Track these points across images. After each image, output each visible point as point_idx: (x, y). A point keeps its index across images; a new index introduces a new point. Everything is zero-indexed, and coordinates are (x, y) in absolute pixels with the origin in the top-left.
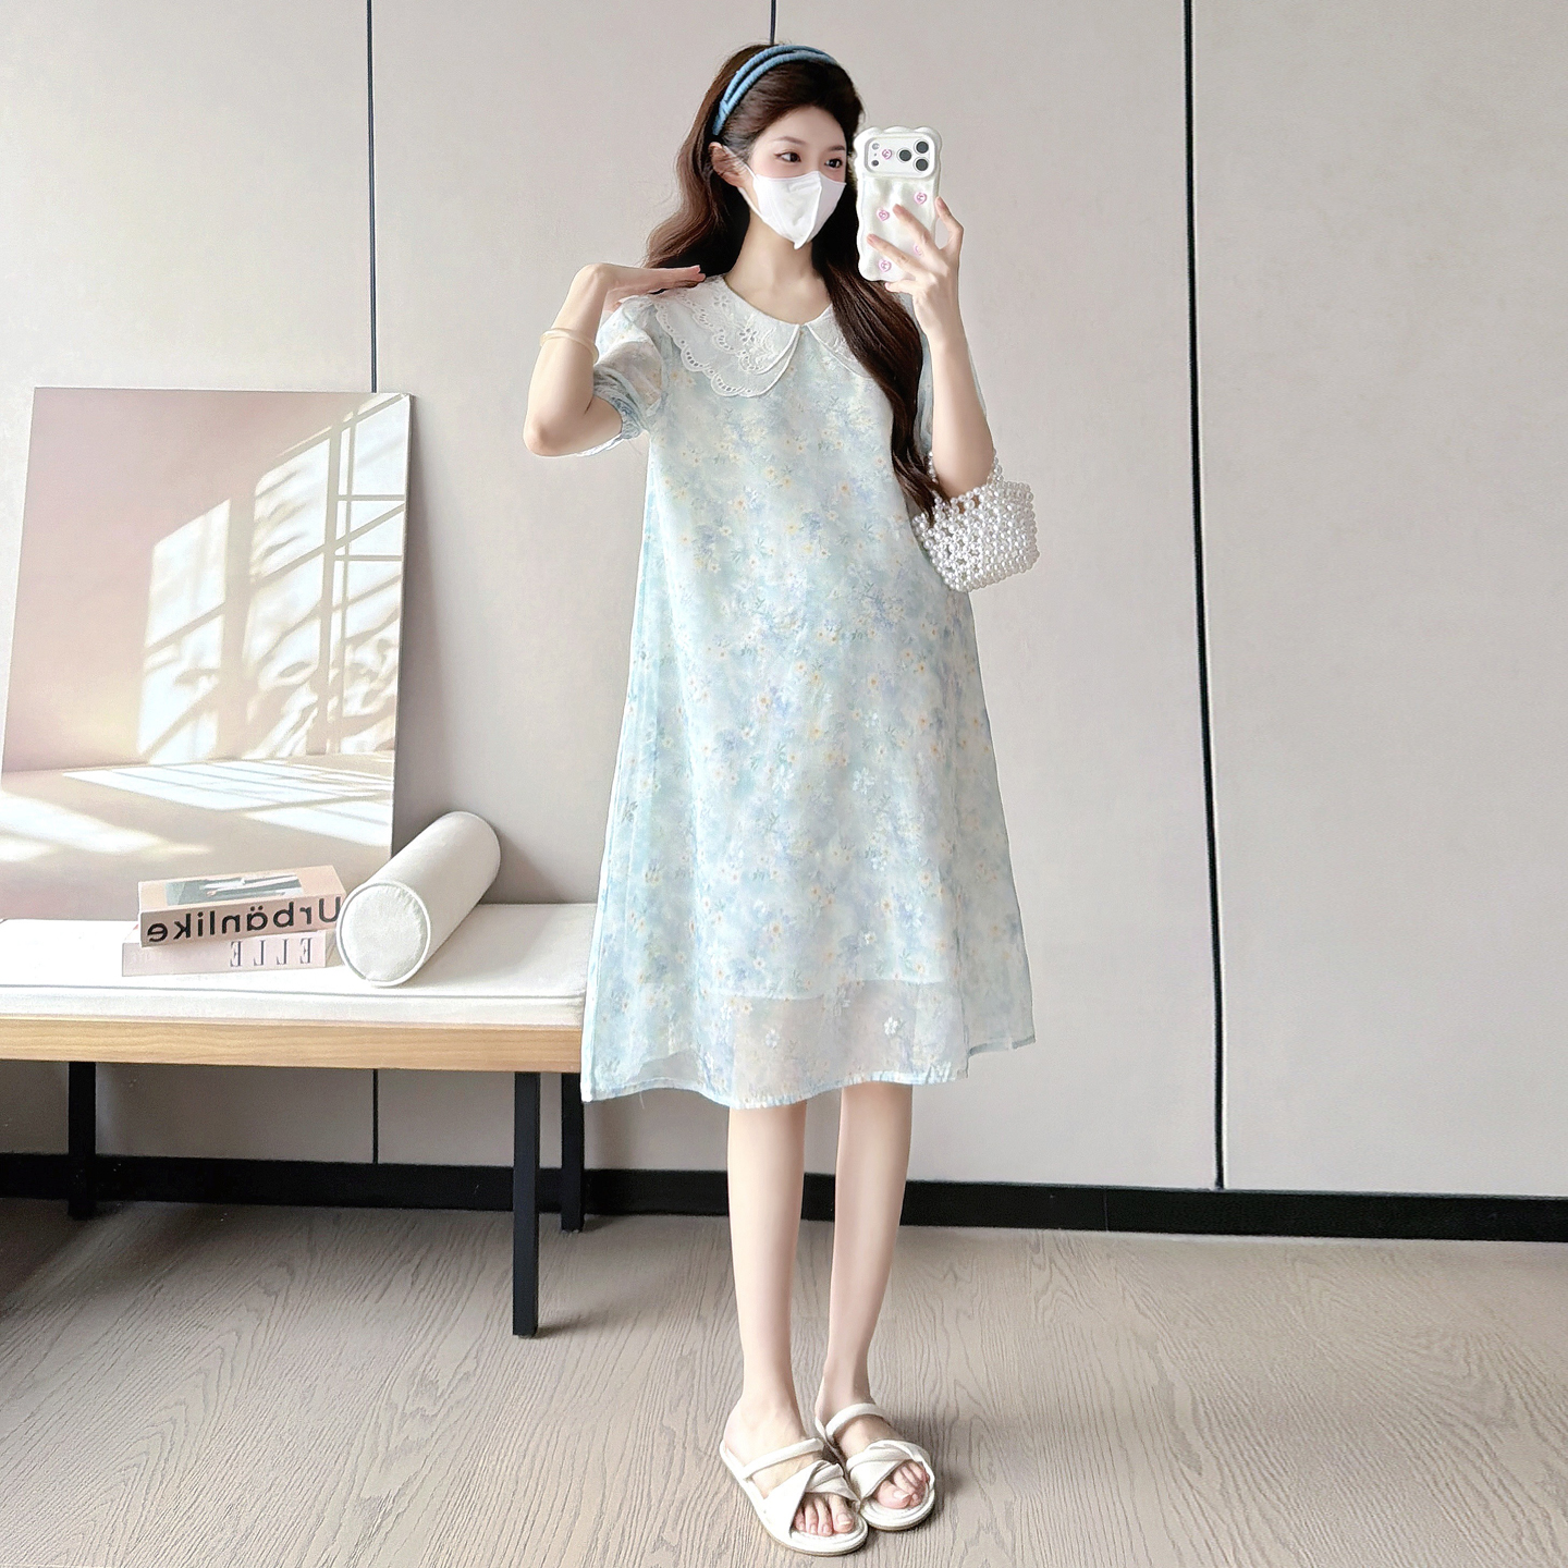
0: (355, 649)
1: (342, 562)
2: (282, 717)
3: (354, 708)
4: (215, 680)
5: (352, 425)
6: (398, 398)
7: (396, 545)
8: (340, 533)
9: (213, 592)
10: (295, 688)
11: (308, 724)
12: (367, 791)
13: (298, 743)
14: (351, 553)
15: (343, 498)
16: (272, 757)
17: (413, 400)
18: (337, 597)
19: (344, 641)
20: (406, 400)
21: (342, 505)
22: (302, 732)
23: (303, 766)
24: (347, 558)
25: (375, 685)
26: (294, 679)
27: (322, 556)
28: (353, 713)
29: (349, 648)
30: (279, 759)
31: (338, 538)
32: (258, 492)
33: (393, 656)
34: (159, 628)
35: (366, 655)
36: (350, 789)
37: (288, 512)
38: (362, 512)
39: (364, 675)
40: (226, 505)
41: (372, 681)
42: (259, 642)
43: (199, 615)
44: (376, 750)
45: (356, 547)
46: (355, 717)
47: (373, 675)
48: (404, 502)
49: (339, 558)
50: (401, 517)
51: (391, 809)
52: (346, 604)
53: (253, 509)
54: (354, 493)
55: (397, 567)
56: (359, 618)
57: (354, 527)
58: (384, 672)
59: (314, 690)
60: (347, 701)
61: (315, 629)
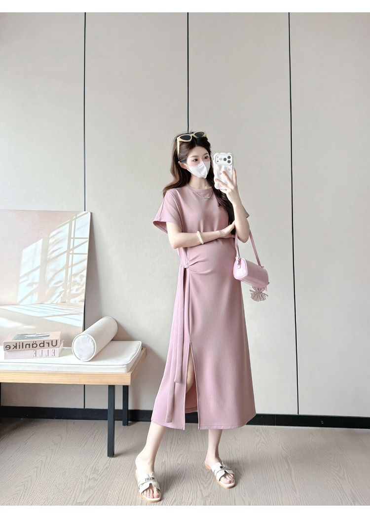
0: (74, 278)
1: (72, 255)
2: (54, 294)
3: (74, 292)
4: (37, 285)
5: (75, 219)
6: (87, 212)
7: (86, 250)
8: (71, 247)
9: (38, 263)
10: (59, 287)
11: (62, 295)
12: (76, 312)
13: (59, 300)
15: (72, 238)
16: (52, 303)
17: (91, 213)
18: (70, 264)
19: (71, 275)
20: (90, 213)
21: (72, 240)
22: (60, 297)
23: (60, 306)
25: (79, 286)
26: (57, 285)
27: (66, 253)
29: (73, 277)
30: (54, 304)
31: (71, 248)
32: (50, 236)
33: (84, 279)
34: (23, 271)
35: (77, 279)
36: (72, 311)
37: (58, 242)
38: (77, 242)
39: (76, 284)
40: (41, 240)
42: (49, 275)
43: (35, 268)
44: (79, 302)
45: (76, 251)
46: (74, 294)
47: (79, 284)
48: (88, 239)
50: (88, 243)
51: (83, 317)
52: (72, 265)
53: (49, 241)
54: (75, 237)
55: (86, 256)
56: (75, 269)
57: (75, 246)
58: (82, 283)
59: (63, 288)
60: (72, 290)
61: (64, 272)
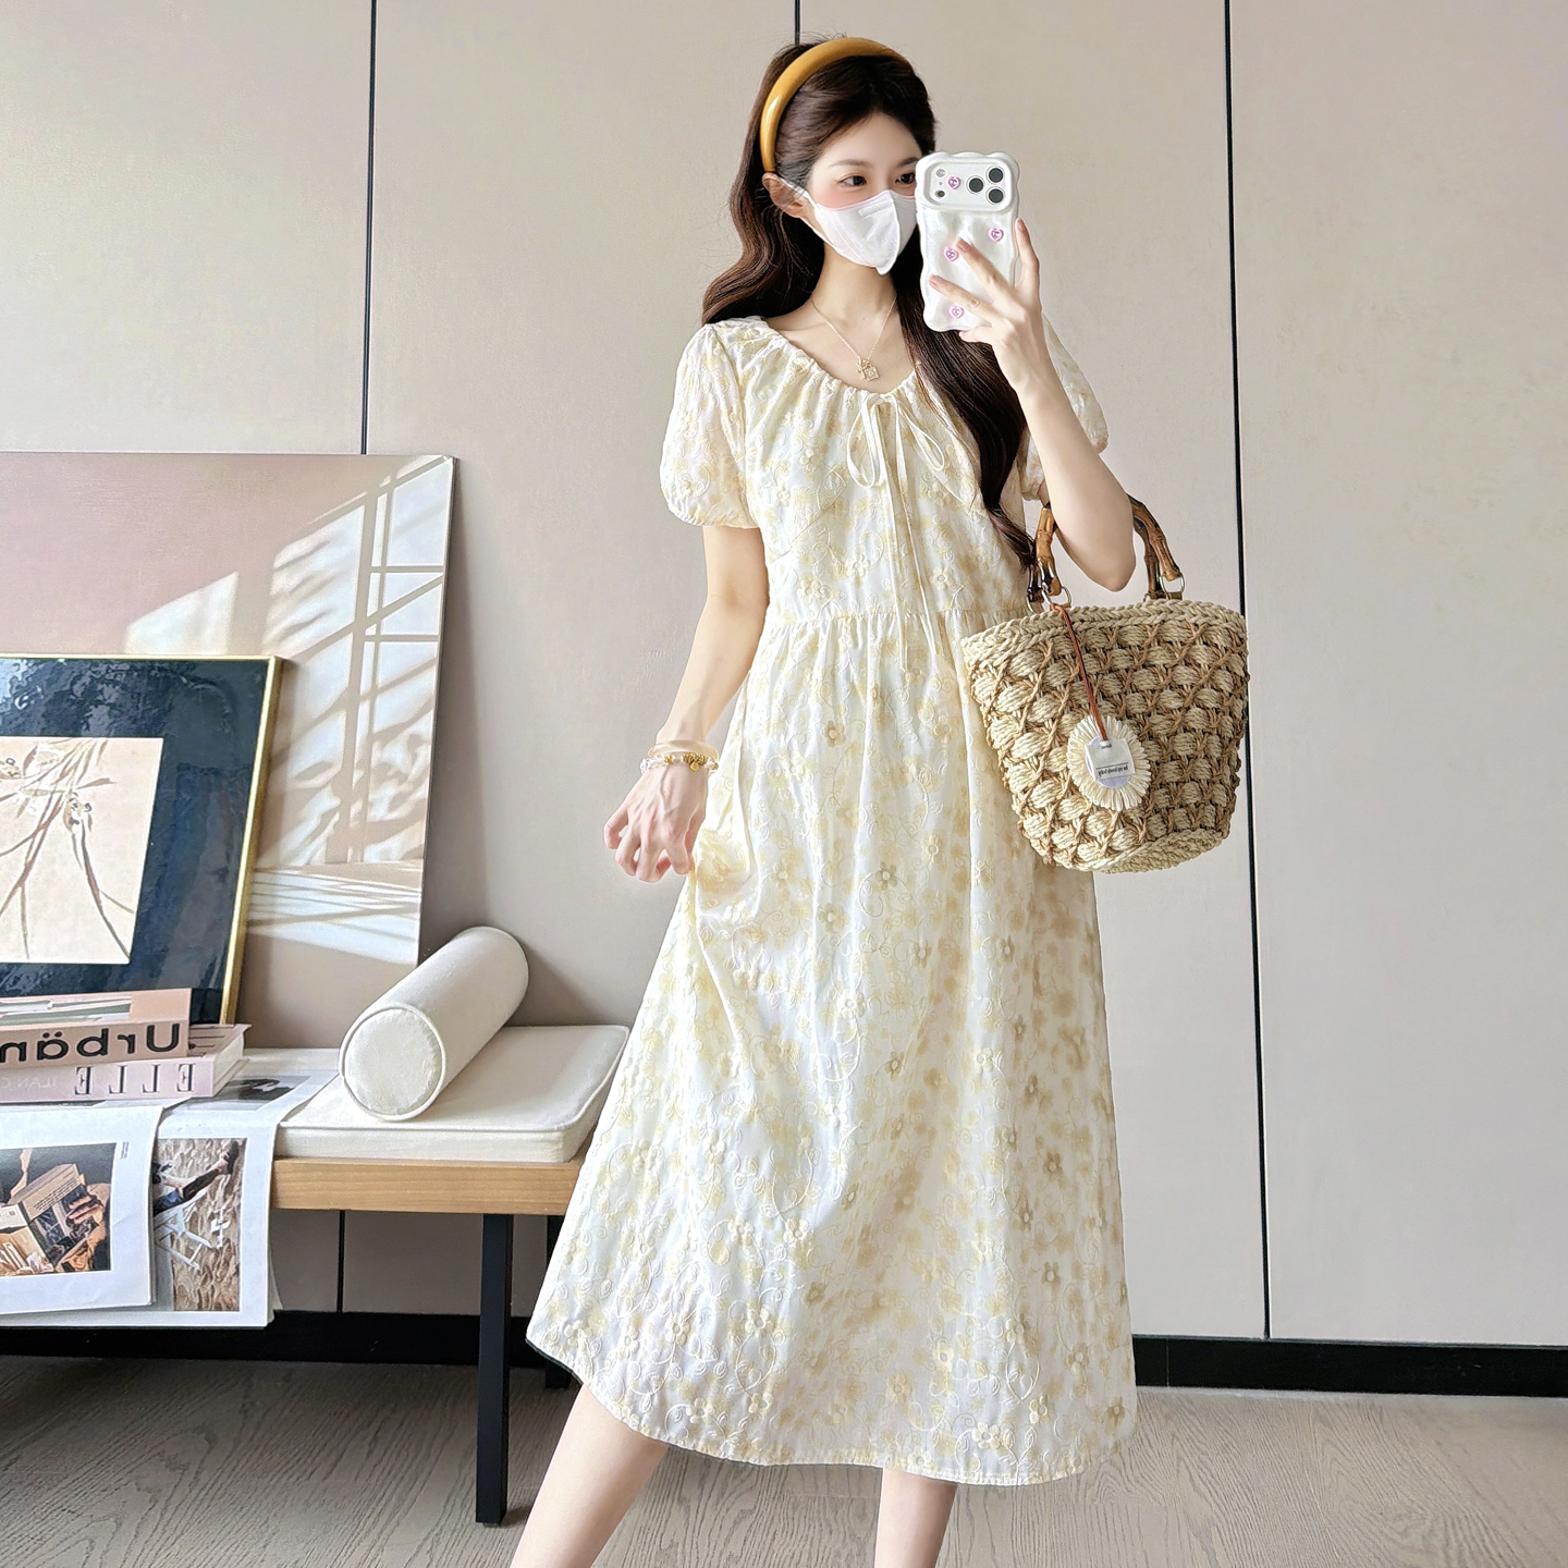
0: (383, 746)
1: (373, 644)
2: (297, 823)
3: (379, 813)
5: (390, 489)
6: (440, 461)
7: (434, 626)
8: (372, 609)
10: (317, 790)
11: (328, 830)
12: (389, 903)
13: (317, 851)
14: (384, 632)
15: (376, 570)
16: (285, 866)
17: (456, 463)
18: (365, 686)
19: (371, 737)
20: (449, 463)
21: (375, 578)
22: (322, 838)
23: (325, 877)
24: (378, 639)
25: (404, 788)
26: (311, 782)
27: (351, 635)
28: (378, 819)
29: (376, 746)
30: (296, 868)
31: (369, 615)
32: (278, 564)
33: (425, 753)
35: (396, 753)
36: (373, 901)
37: (314, 586)
38: (397, 586)
39: (391, 778)
40: (232, 578)
41: (400, 783)
44: (402, 859)
45: (390, 626)
46: (381, 822)
47: (402, 777)
48: (442, 574)
49: (370, 638)
50: (439, 590)
51: (417, 924)
52: (375, 692)
53: (269, 583)
54: (389, 563)
55: (433, 649)
56: (388, 710)
57: (385, 604)
58: (415, 772)
59: (335, 793)
60: (372, 805)
61: (340, 720)
